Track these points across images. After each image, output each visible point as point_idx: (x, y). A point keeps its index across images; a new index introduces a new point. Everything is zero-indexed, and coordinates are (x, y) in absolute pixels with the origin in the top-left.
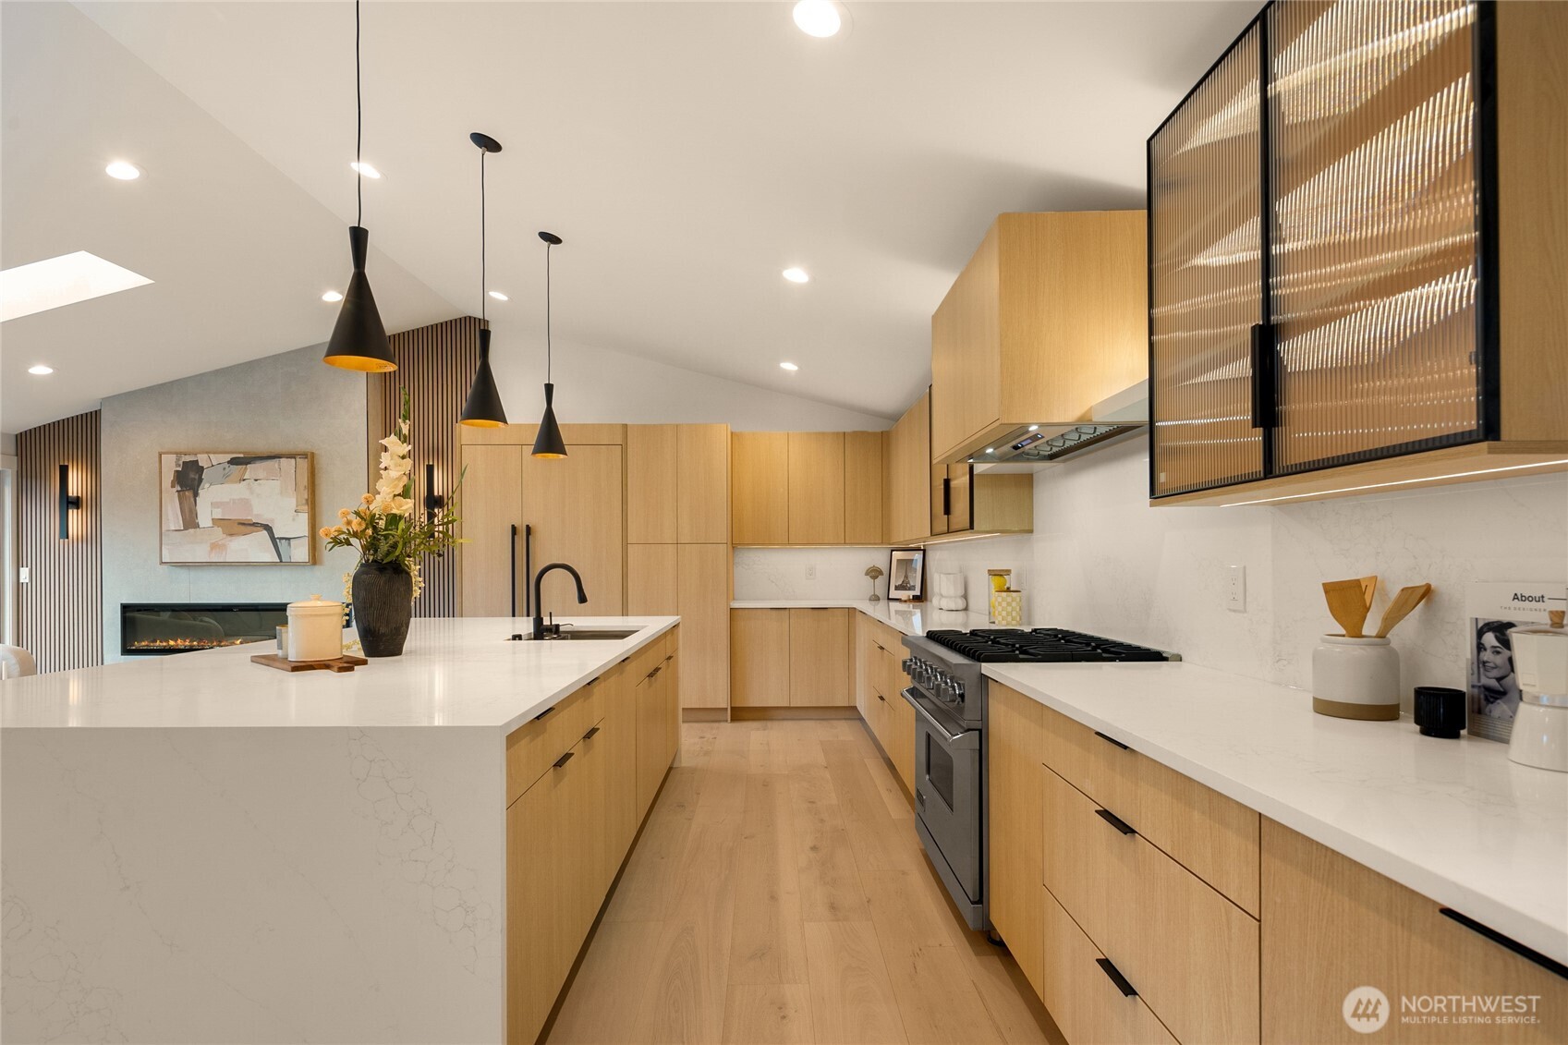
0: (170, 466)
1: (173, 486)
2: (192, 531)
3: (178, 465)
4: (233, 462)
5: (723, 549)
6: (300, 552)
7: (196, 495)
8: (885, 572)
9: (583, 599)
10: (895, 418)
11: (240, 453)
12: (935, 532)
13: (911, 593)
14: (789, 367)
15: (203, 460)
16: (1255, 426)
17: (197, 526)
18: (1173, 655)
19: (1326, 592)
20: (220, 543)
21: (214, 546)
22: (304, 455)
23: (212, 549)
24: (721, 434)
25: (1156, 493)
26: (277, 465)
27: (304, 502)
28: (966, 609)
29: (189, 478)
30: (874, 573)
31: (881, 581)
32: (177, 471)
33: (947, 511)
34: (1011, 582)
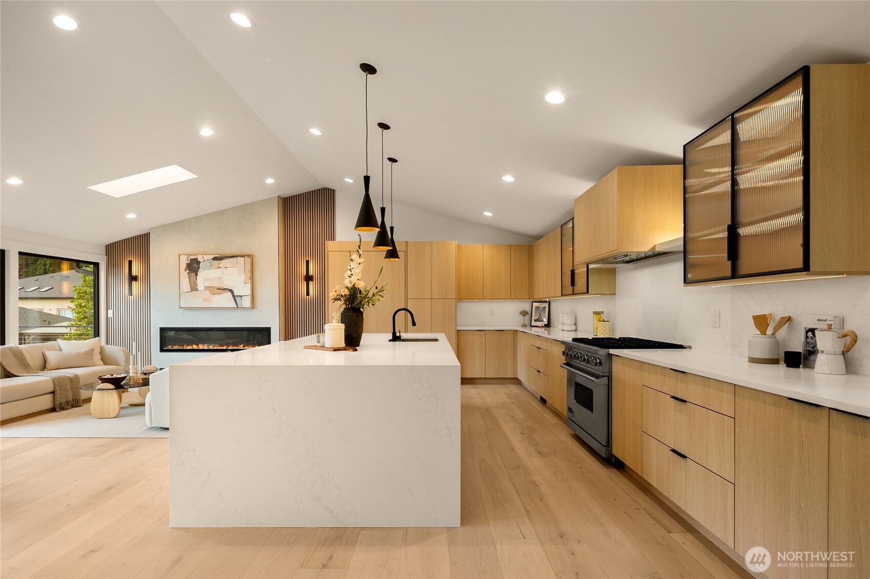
0: (184, 261)
1: (185, 271)
2: (195, 292)
3: (188, 260)
4: (215, 259)
5: (454, 301)
6: (246, 302)
7: (196, 275)
8: (530, 313)
9: (414, 324)
10: (537, 238)
11: (218, 254)
12: (564, 293)
13: (543, 324)
14: (488, 214)
15: (200, 259)
16: (728, 260)
17: (197, 290)
18: (688, 346)
19: (754, 319)
20: (208, 298)
21: (205, 300)
22: (249, 256)
23: (204, 301)
24: (453, 244)
25: (686, 281)
26: (235, 261)
27: (249, 278)
28: (576, 330)
29: (193, 267)
30: (524, 313)
31: (527, 317)
32: (187, 264)
33: (573, 284)
34: (604, 317)
